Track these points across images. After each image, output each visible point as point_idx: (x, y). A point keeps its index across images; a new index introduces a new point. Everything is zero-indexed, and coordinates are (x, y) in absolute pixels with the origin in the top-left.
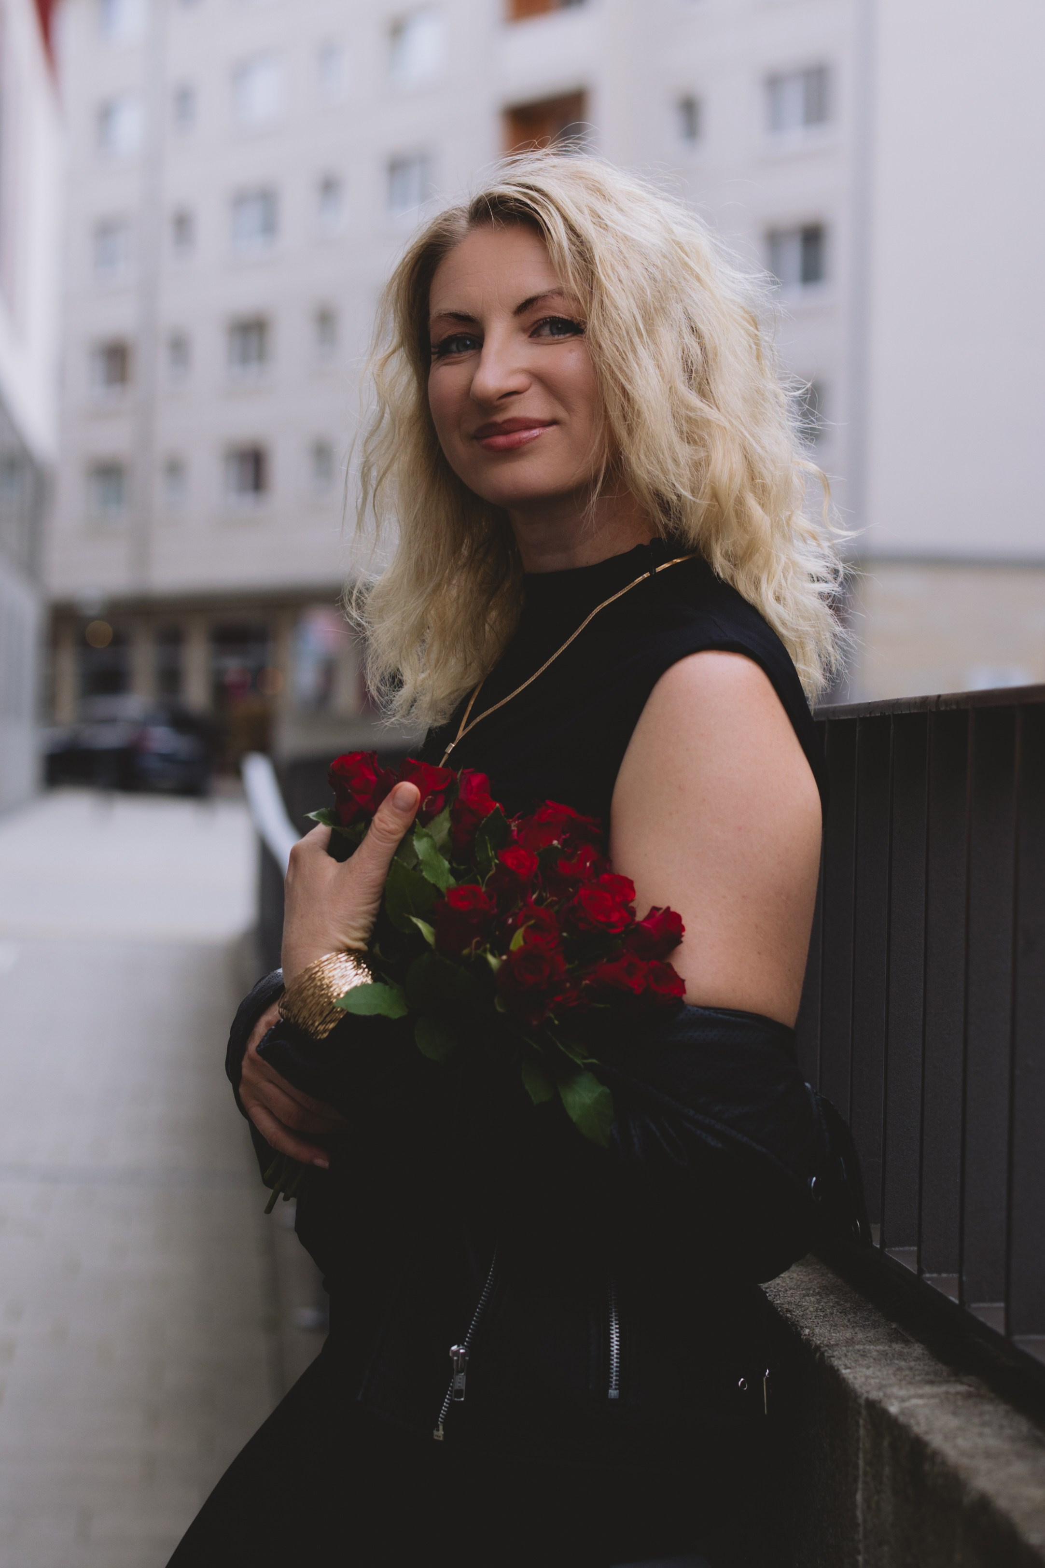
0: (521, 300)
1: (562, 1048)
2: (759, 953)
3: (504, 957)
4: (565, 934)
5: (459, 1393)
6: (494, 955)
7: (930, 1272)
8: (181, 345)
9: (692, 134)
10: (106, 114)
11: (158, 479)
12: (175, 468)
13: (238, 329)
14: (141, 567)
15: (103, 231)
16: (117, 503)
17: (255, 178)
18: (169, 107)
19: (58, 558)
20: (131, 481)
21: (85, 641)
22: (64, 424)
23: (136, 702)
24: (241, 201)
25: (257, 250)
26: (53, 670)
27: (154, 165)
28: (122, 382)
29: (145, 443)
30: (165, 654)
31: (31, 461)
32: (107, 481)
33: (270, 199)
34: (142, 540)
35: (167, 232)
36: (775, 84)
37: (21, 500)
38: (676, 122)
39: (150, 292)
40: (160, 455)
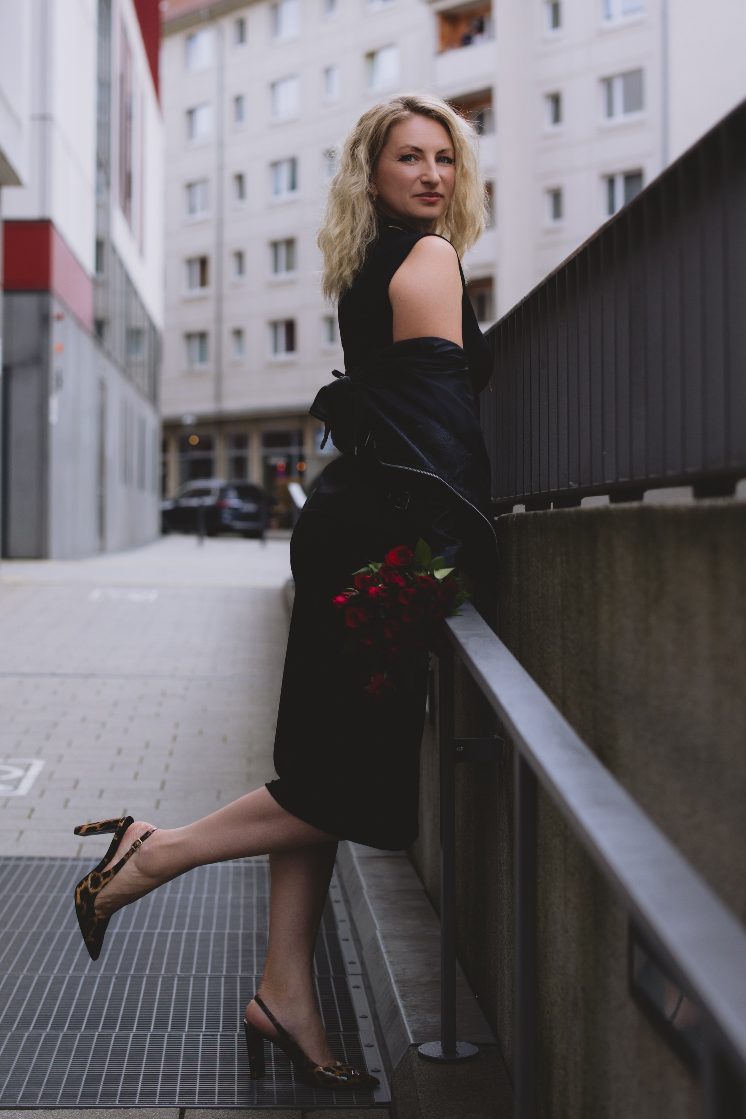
8: (239, 256)
9: (557, 118)
10: (191, 113)
11: (228, 341)
12: (238, 333)
13: (275, 245)
14: (218, 396)
15: (190, 186)
16: (203, 357)
17: (284, 152)
18: (229, 108)
19: (165, 392)
20: (212, 342)
21: (184, 446)
22: (168, 308)
23: (217, 483)
24: (275, 165)
25: (286, 195)
26: (165, 465)
27: (221, 144)
28: (204, 282)
29: (219, 319)
30: (234, 453)
31: (153, 327)
32: (196, 343)
33: (293, 163)
34: (219, 379)
35: (230, 186)
36: (607, 82)
37: (143, 355)
38: (546, 109)
39: (220, 224)
40: (228, 327)
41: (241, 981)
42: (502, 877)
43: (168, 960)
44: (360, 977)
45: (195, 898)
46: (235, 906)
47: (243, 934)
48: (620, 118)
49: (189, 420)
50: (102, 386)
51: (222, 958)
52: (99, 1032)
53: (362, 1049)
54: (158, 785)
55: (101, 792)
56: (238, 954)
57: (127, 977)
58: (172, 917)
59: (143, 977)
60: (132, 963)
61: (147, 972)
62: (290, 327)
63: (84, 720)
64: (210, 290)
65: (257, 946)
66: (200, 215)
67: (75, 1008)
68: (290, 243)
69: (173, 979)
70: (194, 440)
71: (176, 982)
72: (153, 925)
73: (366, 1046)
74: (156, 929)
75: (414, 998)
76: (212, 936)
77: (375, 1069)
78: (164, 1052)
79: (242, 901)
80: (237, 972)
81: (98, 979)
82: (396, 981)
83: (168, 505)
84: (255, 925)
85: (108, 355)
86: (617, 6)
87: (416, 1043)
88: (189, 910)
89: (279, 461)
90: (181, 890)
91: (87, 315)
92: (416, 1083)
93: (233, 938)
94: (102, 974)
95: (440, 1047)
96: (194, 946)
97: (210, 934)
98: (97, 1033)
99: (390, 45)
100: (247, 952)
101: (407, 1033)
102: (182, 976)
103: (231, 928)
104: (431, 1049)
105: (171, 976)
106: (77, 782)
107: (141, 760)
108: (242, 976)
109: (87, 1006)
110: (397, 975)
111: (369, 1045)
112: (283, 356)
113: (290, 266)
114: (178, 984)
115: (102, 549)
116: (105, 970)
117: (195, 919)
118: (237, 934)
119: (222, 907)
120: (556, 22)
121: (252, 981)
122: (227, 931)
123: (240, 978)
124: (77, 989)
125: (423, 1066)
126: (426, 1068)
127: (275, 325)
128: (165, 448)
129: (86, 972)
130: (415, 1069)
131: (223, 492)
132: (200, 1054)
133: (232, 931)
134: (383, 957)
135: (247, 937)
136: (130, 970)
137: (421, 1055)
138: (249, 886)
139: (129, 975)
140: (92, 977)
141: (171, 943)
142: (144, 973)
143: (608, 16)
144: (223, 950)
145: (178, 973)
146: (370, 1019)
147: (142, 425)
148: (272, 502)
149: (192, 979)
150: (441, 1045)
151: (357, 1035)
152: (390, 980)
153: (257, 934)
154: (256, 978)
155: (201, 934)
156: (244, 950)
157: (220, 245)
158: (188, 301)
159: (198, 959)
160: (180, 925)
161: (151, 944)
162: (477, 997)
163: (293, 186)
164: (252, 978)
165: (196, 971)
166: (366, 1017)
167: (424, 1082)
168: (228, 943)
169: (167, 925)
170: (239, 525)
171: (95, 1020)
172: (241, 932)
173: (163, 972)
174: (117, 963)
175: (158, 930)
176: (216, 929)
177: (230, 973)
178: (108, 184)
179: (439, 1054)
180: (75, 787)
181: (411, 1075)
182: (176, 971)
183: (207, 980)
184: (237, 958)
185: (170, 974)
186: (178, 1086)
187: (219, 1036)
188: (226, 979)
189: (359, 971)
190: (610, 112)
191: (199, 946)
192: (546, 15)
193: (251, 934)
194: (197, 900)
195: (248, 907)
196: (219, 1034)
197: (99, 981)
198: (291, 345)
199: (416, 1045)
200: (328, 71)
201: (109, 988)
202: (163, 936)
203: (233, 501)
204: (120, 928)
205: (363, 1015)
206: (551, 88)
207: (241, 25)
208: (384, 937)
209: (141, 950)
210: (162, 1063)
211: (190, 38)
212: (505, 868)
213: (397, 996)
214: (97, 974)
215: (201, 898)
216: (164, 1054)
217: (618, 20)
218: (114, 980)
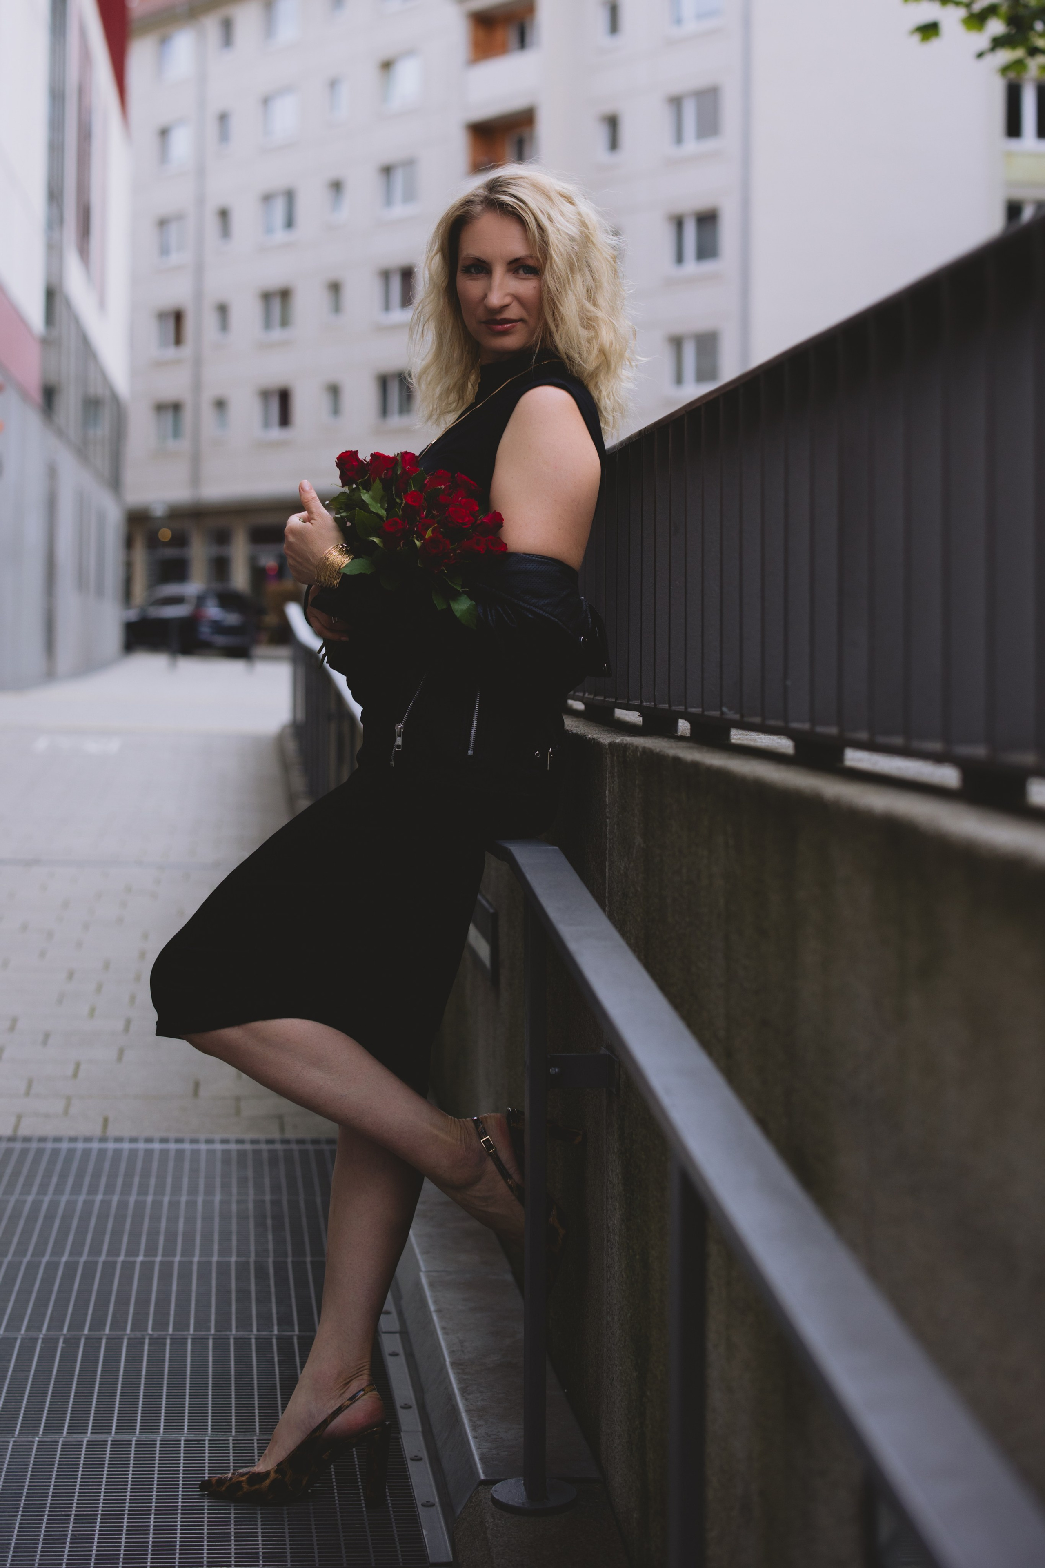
0: (512, 258)
1: (451, 584)
2: (559, 529)
3: (422, 541)
4: (442, 530)
5: (398, 746)
6: (418, 541)
7: (646, 702)
8: (223, 310)
9: (614, 144)
10: (164, 133)
11: (208, 413)
12: (220, 405)
13: (267, 297)
14: (196, 479)
15: (163, 223)
16: (177, 433)
17: (278, 181)
18: (212, 128)
19: (131, 476)
20: (187, 415)
21: (153, 542)
22: (134, 372)
23: (193, 588)
24: (267, 198)
25: (280, 235)
26: (129, 566)
27: (201, 172)
28: (178, 340)
29: (197, 385)
30: (214, 550)
31: (115, 398)
32: (169, 416)
33: (290, 196)
34: (196, 461)
35: (212, 223)
36: (676, 102)
37: (102, 430)
38: (601, 134)
39: (199, 269)
40: (209, 395)
41: (235, 1344)
42: (612, 1249)
43: (135, 1309)
44: (398, 1335)
45: (171, 1203)
46: (225, 1217)
47: (237, 1262)
48: (691, 145)
49: (159, 511)
50: (52, 472)
51: (209, 1306)
52: (40, 1436)
53: (407, 1464)
54: (120, 1025)
55: (47, 1036)
56: (230, 1299)
57: (80, 1339)
58: (140, 1235)
59: (101, 1339)
60: (86, 1314)
61: (107, 1331)
62: (284, 397)
63: (24, 928)
64: (187, 350)
65: (256, 1284)
66: (175, 258)
67: (7, 1393)
68: (285, 294)
69: (141, 1341)
70: (165, 534)
71: (146, 1347)
72: (114, 1251)
73: (412, 1459)
74: (118, 1255)
75: (479, 1394)
76: (195, 1267)
77: (427, 1502)
78: (131, 1472)
79: (234, 1207)
80: (230, 1330)
81: (40, 1341)
82: (452, 1364)
83: (132, 615)
84: (253, 1248)
85: (60, 433)
86: (688, 8)
87: (488, 1478)
88: (163, 1224)
89: (269, 561)
90: (152, 1190)
91: (33, 383)
92: (491, 1550)
93: (223, 1267)
94: (45, 1335)
95: (523, 1488)
96: (171, 1286)
97: (191, 1263)
98: (37, 1439)
99: (410, 53)
100: (243, 1294)
101: (474, 1459)
102: (155, 1336)
103: (220, 1255)
104: (509, 1491)
105: (140, 1336)
106: (14, 1021)
107: (99, 989)
108: (238, 1337)
109: (23, 1390)
110: (453, 1351)
111: (416, 1458)
112: (276, 433)
113: (285, 322)
114: (149, 1351)
115: (50, 675)
116: (48, 1329)
117: (171, 1237)
118: (229, 1263)
119: (208, 1218)
120: (614, 26)
121: (250, 1344)
122: (215, 1259)
123: (235, 1338)
124: (9, 1361)
125: (500, 1520)
126: (503, 1522)
127: (265, 395)
128: (129, 543)
129: (23, 1331)
130: (489, 1525)
131: (201, 600)
132: (181, 1475)
133: (221, 1259)
134: (431, 1319)
135: (242, 1267)
136: (83, 1329)
137: (495, 1502)
138: (243, 1182)
139: (82, 1335)
140: (31, 1339)
141: (140, 1280)
142: (102, 1332)
143: (679, 21)
144: (210, 1291)
145: (150, 1331)
146: (415, 1410)
147: (101, 518)
148: (261, 611)
149: (168, 1341)
150: (524, 1484)
151: (398, 1439)
152: (445, 1360)
153: (256, 1262)
154: (256, 1339)
155: (180, 1262)
156: (238, 1291)
157: (199, 295)
158: (160, 364)
159: (177, 1306)
160: (151, 1250)
161: (112, 1282)
162: (566, 1390)
163: (290, 223)
164: (250, 1339)
165: (174, 1330)
166: (410, 1407)
167: (503, 1548)
168: (217, 1279)
169: (132, 1251)
170: (221, 640)
171: (34, 1416)
172: (234, 1259)
173: (128, 1331)
174: (65, 1315)
175: (121, 1258)
176: (201, 1256)
177: (221, 1331)
178: (61, 221)
179: (522, 1500)
180: (12, 1028)
181: (482, 1534)
182: (146, 1330)
183: (189, 1342)
184: (230, 1305)
185: (138, 1334)
186: (151, 1535)
187: (207, 1442)
188: (216, 1340)
189: (397, 1327)
190: (679, 138)
191: (178, 1286)
192: (601, 18)
193: (248, 1263)
194: (174, 1205)
195: (242, 1217)
196: (207, 1438)
197: (41, 1347)
198: (285, 419)
199: (488, 1483)
200: (333, 84)
201: (54, 1357)
202: (128, 1266)
203: (213, 611)
204: (71, 1255)
205: (406, 1404)
206: (608, 108)
207: (227, 26)
208: (431, 1285)
209: (98, 1292)
210: (128, 1493)
211: (164, 41)
212: (617, 1238)
213: (456, 1391)
214: (39, 1335)
215: (179, 1202)
216: (130, 1476)
217: (690, 26)
218: (61, 1344)
